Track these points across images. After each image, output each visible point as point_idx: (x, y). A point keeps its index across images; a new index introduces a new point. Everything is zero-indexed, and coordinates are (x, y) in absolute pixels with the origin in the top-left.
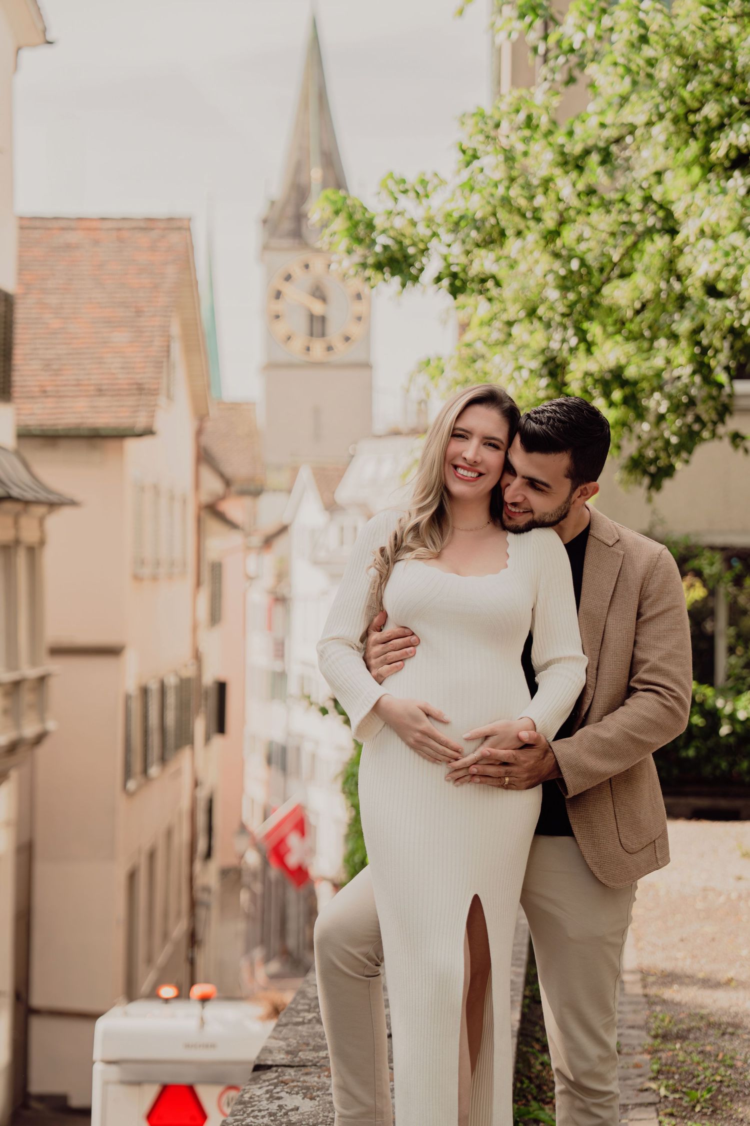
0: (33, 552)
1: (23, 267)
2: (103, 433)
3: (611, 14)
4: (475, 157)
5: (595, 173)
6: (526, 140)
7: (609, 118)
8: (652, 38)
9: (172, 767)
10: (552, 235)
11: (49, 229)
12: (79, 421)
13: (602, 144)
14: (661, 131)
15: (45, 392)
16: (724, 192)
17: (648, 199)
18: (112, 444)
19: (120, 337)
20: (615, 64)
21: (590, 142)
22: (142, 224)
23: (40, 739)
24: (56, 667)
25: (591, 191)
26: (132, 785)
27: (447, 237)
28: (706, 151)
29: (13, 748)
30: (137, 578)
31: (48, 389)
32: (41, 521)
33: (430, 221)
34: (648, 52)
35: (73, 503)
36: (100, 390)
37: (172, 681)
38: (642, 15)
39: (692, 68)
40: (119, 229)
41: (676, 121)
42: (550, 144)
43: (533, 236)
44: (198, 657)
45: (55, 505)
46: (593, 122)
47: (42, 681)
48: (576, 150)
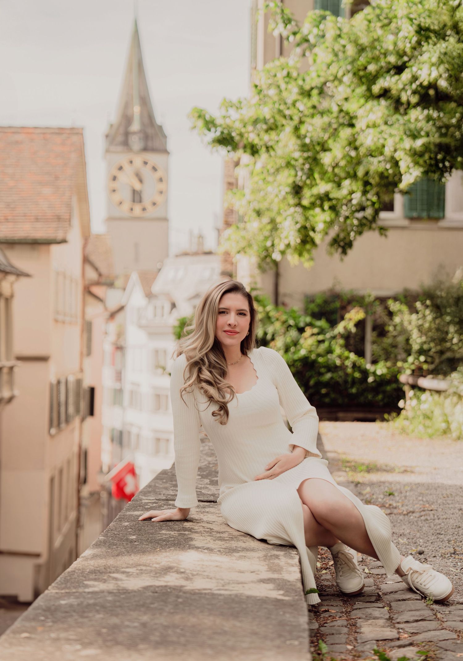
0: (8, 301)
2: (39, 242)
3: (323, 24)
4: (262, 91)
6: (287, 83)
7: (322, 74)
8: (342, 35)
9: (71, 426)
10: (297, 129)
11: (6, 133)
12: (26, 235)
13: (319, 85)
14: (347, 79)
15: (7, 219)
17: (341, 111)
18: (43, 248)
19: (47, 191)
20: (327, 48)
21: (313, 85)
22: (57, 131)
23: (10, 400)
24: (18, 364)
25: (314, 107)
26: (53, 431)
28: (369, 89)
30: (56, 321)
31: (9, 218)
32: (12, 284)
33: (242, 121)
34: (343, 42)
35: (27, 275)
36: (37, 219)
37: (72, 379)
38: (339, 25)
39: (362, 50)
40: (44, 134)
41: (354, 74)
42: (296, 85)
43: (289, 129)
44: (82, 370)
45: (20, 274)
46: (314, 75)
47: (11, 368)
48: (307, 87)
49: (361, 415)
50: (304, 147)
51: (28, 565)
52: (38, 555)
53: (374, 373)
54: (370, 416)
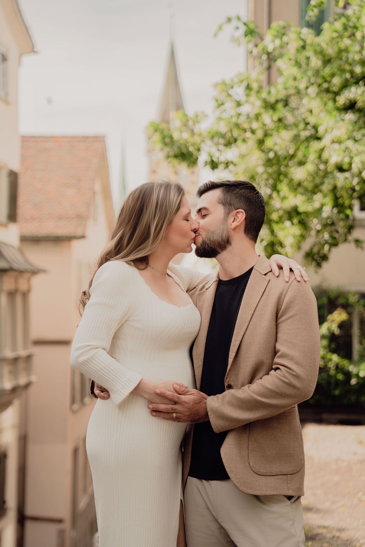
0: (25, 295)
1: (23, 159)
2: (61, 238)
3: (287, 35)
4: (223, 104)
5: (282, 111)
6: (248, 95)
7: (289, 85)
8: (307, 47)
10: (261, 142)
12: (50, 232)
13: (284, 98)
14: (312, 91)
15: (33, 218)
16: (343, 120)
17: (307, 124)
18: (65, 244)
19: (70, 191)
20: (290, 59)
21: (279, 97)
22: (82, 139)
23: (27, 386)
24: (36, 350)
25: (280, 120)
26: (75, 407)
27: (209, 142)
28: (335, 101)
29: (14, 390)
32: (29, 280)
33: (201, 135)
35: (44, 271)
36: (60, 217)
38: (302, 36)
39: (327, 61)
40: (71, 142)
41: (319, 86)
42: (259, 98)
43: (251, 142)
45: (35, 272)
46: (280, 87)
47: (29, 358)
48: (272, 100)
49: (344, 417)
50: (269, 162)
51: (53, 529)
52: (60, 521)
53: (357, 376)
54: (353, 417)
